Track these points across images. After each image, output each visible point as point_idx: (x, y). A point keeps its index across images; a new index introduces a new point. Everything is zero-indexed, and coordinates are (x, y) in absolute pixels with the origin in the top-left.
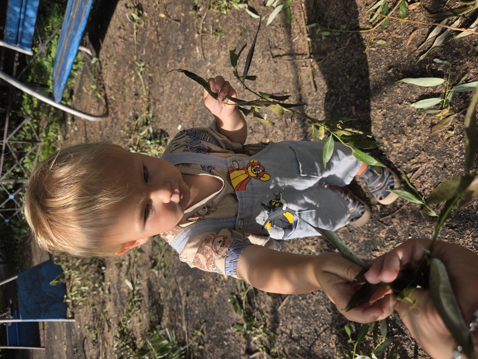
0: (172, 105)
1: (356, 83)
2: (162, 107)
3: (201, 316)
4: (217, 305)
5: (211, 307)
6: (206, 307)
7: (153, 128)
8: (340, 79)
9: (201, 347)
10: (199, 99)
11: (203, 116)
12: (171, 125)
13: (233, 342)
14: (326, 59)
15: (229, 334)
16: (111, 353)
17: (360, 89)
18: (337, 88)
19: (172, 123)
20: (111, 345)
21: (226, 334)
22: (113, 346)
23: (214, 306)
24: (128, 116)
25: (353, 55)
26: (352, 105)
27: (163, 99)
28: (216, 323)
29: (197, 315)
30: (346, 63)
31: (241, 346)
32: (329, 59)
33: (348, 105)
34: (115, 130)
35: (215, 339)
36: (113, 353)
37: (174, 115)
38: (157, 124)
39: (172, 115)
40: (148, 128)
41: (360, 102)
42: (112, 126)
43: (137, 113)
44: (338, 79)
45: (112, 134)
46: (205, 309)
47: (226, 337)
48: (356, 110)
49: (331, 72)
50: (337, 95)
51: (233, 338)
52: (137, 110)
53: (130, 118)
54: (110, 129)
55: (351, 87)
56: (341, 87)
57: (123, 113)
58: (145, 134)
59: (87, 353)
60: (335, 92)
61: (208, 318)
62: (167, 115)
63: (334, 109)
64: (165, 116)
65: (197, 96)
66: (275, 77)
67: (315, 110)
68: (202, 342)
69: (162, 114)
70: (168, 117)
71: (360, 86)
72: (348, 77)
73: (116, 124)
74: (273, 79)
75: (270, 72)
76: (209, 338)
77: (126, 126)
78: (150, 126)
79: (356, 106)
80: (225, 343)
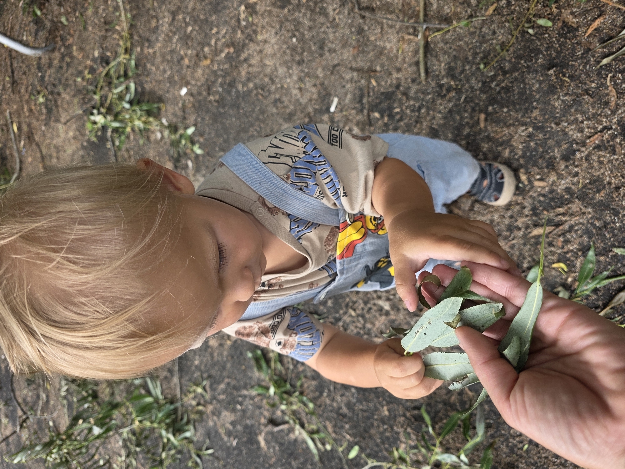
0: (172, 51)
1: (493, 78)
2: (155, 53)
3: (203, 367)
4: (229, 358)
5: (220, 359)
6: (212, 357)
7: (135, 84)
8: (467, 67)
9: (200, 408)
10: (221, 51)
11: (228, 81)
12: (168, 85)
13: (250, 407)
14: (449, 31)
15: (245, 397)
16: (58, 399)
17: (498, 89)
18: (461, 80)
19: (170, 82)
20: (58, 387)
21: (240, 396)
22: (59, 390)
23: (225, 358)
24: (91, 56)
25: (494, 33)
26: (481, 111)
27: (157, 39)
28: (227, 380)
29: (196, 366)
30: (481, 44)
31: (261, 414)
32: (455, 31)
33: (473, 110)
34: (68, 75)
35: (223, 400)
36: (60, 399)
37: (174, 70)
38: (144, 79)
39: (171, 69)
40: (127, 82)
41: (494, 109)
42: (61, 67)
43: (109, 54)
44: (464, 66)
45: (60, 81)
46: (210, 359)
47: (240, 399)
48: (486, 120)
49: (454, 53)
50: (459, 91)
51: (251, 402)
52: (107, 49)
53: (94, 60)
54: (58, 72)
55: (484, 83)
56: (468, 80)
57: (81, 49)
58: (121, 92)
59: (17, 393)
60: (457, 85)
61: (213, 372)
62: (161, 67)
63: (451, 111)
64: (158, 68)
65: (219, 46)
66: (358, 41)
67: (420, 109)
68: (202, 402)
69: (153, 64)
70: (164, 71)
71: (497, 85)
72: (482, 66)
73: (68, 65)
74: (354, 43)
75: (352, 33)
76: (214, 398)
77: (86, 72)
78: (132, 80)
79: (487, 114)
80: (239, 407)
